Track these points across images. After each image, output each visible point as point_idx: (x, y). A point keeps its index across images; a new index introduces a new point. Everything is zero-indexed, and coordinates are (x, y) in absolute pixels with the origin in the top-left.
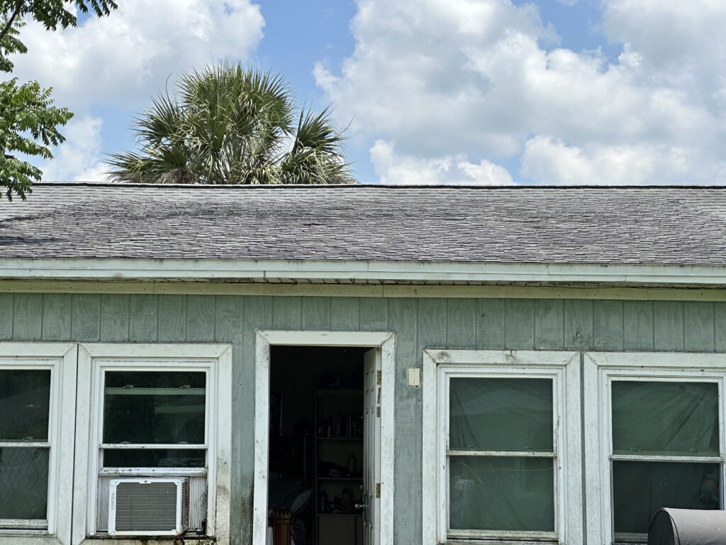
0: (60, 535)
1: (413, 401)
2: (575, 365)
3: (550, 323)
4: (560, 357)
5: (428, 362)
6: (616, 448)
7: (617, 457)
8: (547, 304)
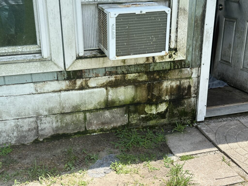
0: (54, 58)
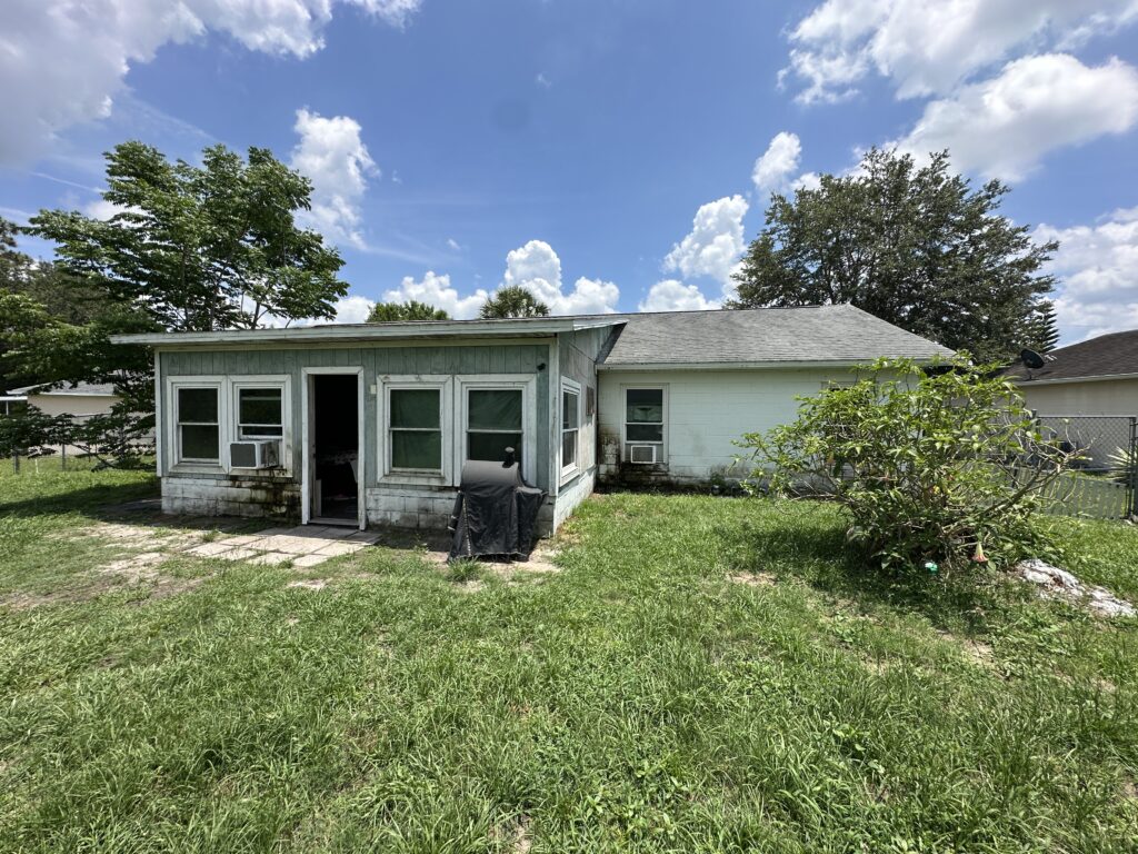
0: (224, 466)
1: (373, 403)
2: (450, 382)
3: (439, 359)
4: (442, 378)
5: (379, 382)
6: (470, 427)
7: (471, 430)
8: (436, 350)
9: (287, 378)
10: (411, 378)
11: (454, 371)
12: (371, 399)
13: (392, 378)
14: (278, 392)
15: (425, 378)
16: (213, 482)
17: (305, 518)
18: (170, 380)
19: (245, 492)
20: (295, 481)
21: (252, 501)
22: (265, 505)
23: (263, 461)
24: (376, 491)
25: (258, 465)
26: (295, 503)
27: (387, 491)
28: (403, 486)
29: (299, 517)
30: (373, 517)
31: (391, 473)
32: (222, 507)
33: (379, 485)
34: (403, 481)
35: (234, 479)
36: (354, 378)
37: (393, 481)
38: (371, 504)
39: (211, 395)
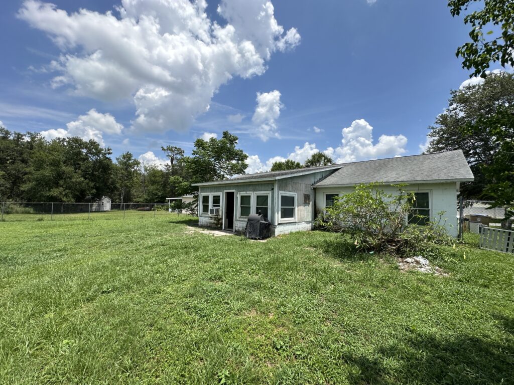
2: (253, 193)
3: (250, 188)
4: (251, 192)
5: (238, 194)
7: (257, 206)
9: (221, 193)
10: (245, 192)
11: (254, 190)
12: (237, 198)
13: (241, 193)
14: (219, 196)
15: (248, 192)
16: (207, 218)
17: (223, 228)
18: (201, 194)
19: (212, 221)
20: (222, 219)
21: (214, 223)
22: (217, 224)
23: (216, 213)
24: (238, 222)
25: (214, 214)
26: (222, 224)
27: (239, 222)
28: (242, 221)
29: (222, 228)
30: (237, 229)
31: (240, 218)
32: (209, 224)
33: (238, 220)
34: (242, 219)
35: (211, 217)
36: (233, 193)
37: (240, 219)
38: (236, 226)
39: (208, 197)
